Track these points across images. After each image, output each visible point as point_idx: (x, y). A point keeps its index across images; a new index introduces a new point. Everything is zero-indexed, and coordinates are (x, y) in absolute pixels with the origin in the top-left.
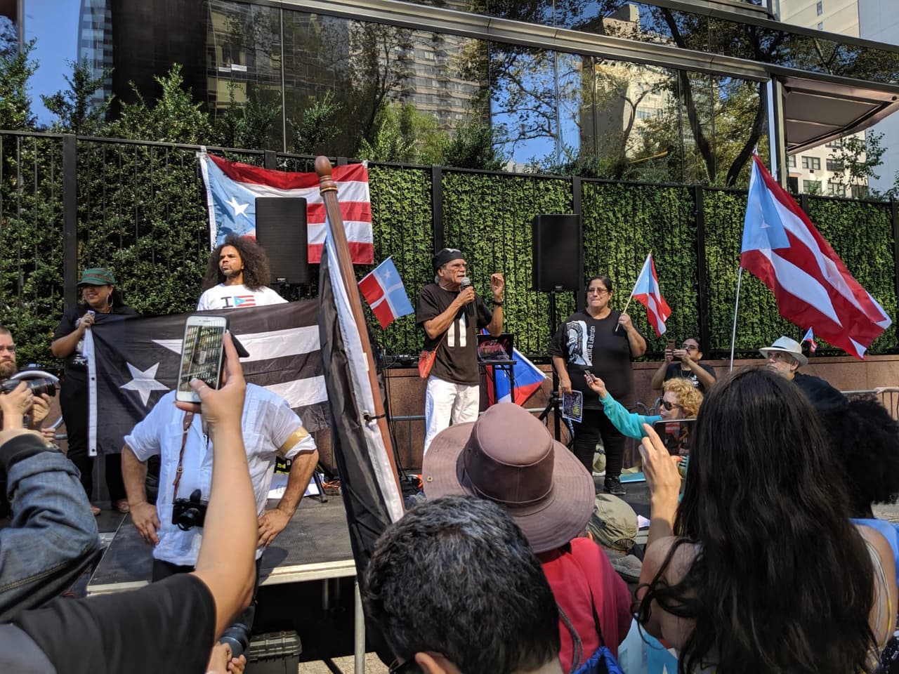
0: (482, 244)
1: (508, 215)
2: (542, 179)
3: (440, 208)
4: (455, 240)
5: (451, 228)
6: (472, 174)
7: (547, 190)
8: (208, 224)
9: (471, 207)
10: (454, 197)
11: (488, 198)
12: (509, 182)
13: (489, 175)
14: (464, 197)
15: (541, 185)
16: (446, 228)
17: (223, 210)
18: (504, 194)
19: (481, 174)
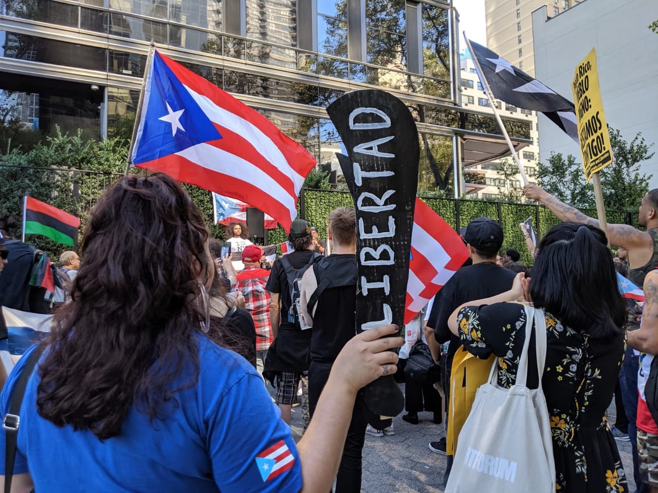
0: (320, 220)
1: (331, 208)
2: (345, 193)
3: (304, 205)
4: (310, 218)
5: (308, 213)
6: (317, 191)
7: (347, 197)
8: (213, 211)
9: (316, 204)
10: (309, 201)
11: (323, 201)
12: (332, 194)
13: (323, 191)
14: (313, 200)
15: (345, 196)
16: (306, 213)
17: (220, 206)
18: (329, 199)
19: (320, 191)
